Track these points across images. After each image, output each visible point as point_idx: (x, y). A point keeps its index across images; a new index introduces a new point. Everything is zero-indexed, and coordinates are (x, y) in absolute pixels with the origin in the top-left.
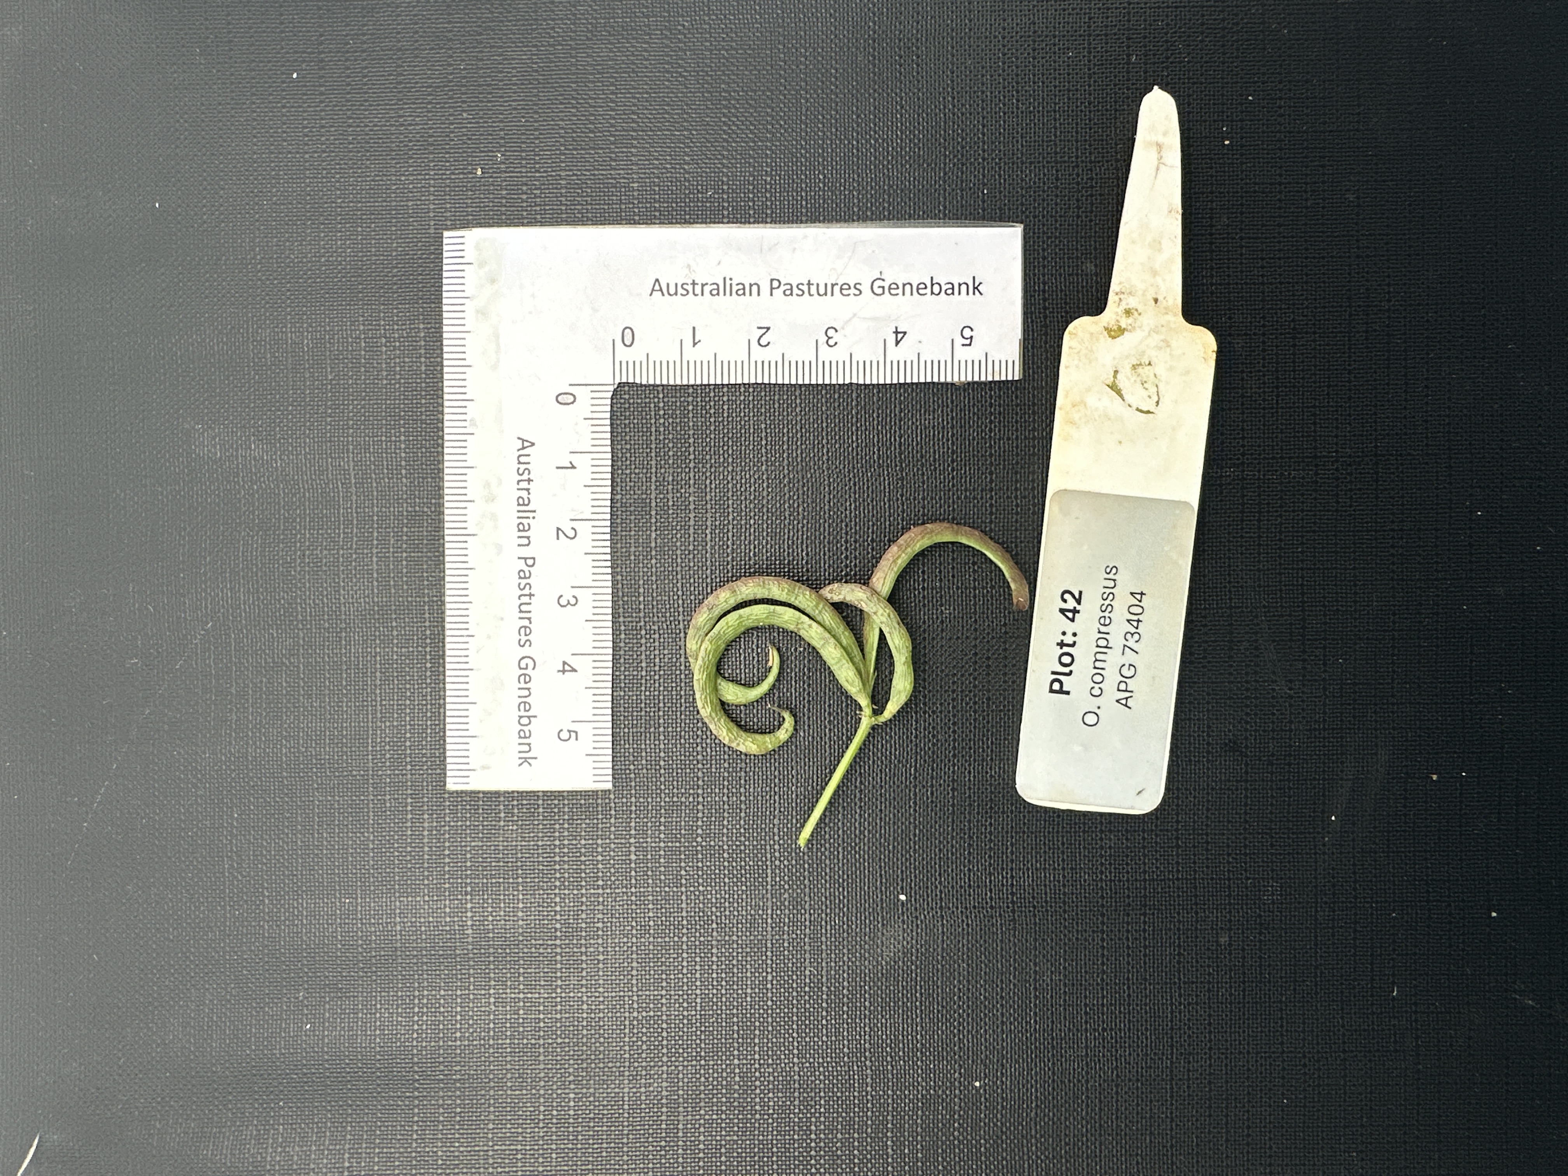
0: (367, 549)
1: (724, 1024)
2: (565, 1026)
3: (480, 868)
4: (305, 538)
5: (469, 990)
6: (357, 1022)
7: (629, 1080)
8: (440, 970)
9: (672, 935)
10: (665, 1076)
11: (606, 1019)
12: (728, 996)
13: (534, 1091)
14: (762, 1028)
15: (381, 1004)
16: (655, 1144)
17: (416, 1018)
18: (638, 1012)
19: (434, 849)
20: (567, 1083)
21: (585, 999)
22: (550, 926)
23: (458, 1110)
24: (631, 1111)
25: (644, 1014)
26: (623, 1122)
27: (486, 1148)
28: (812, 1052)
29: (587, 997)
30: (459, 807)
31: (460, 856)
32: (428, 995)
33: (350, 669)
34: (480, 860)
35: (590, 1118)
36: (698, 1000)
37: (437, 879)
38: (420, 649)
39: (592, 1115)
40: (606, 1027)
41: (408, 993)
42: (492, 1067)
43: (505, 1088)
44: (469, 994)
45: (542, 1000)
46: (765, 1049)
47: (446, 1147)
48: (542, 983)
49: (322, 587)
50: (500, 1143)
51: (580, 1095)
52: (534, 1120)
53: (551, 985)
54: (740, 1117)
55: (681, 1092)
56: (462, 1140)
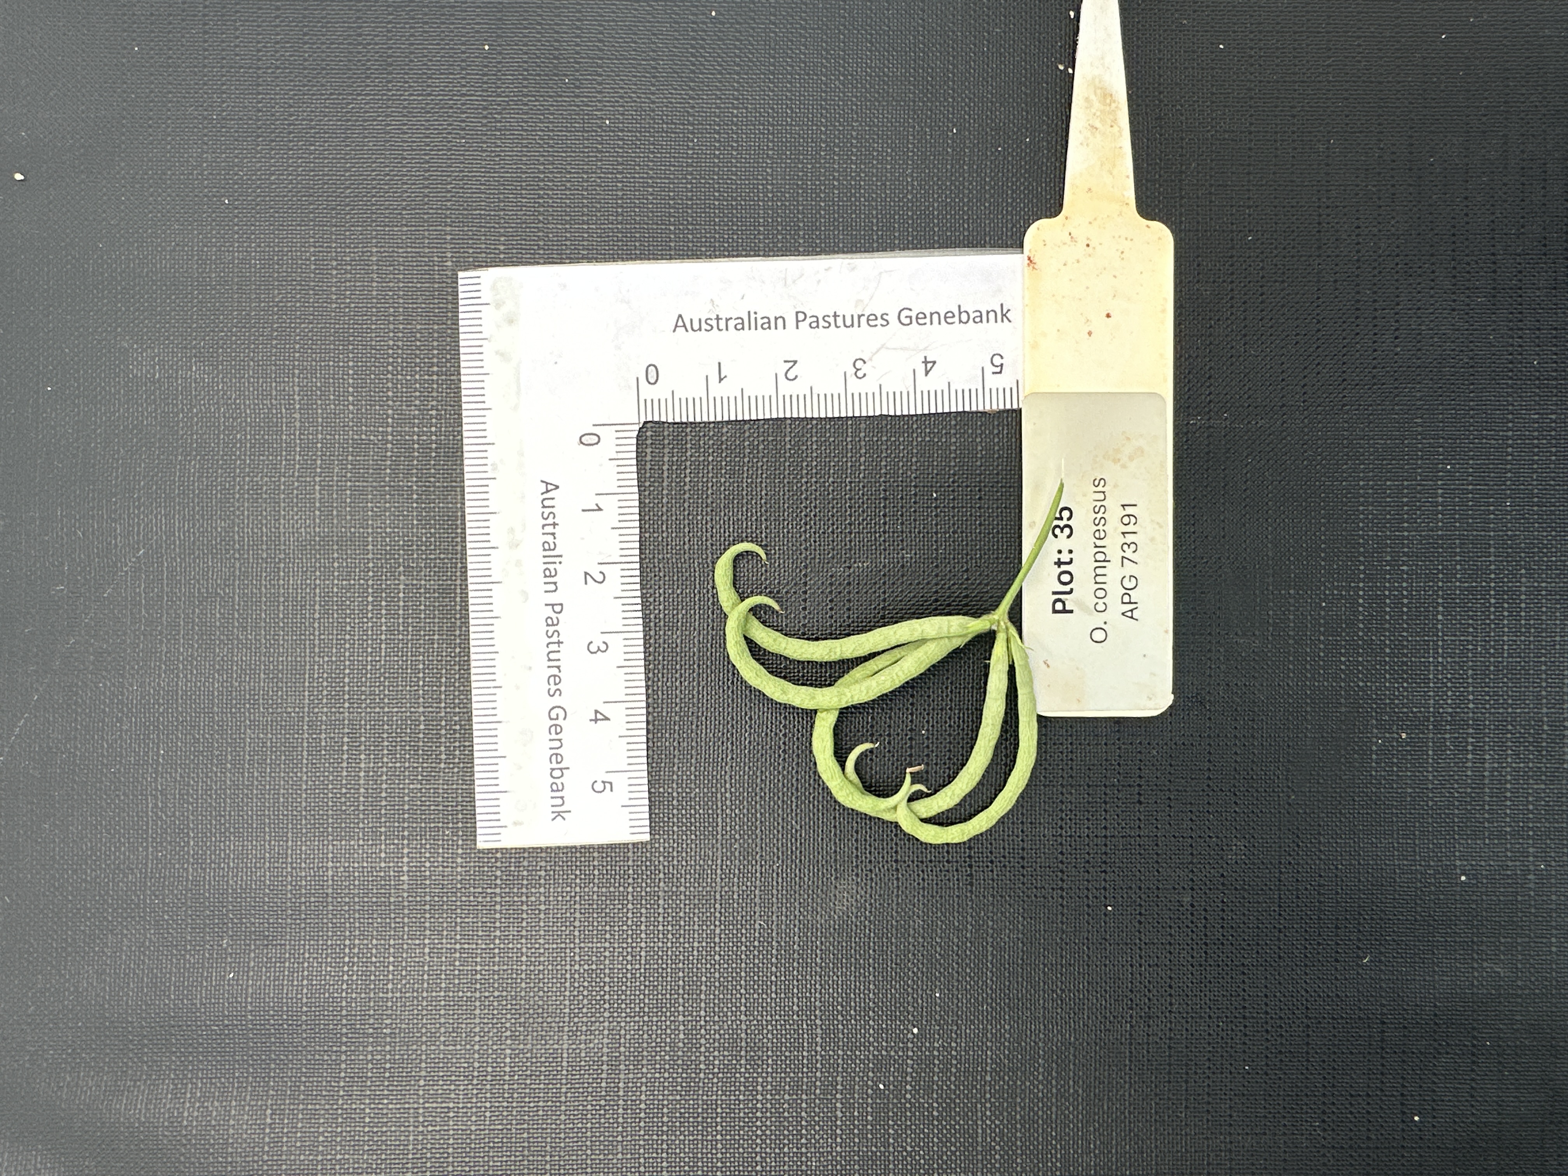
0: (310, 477)
1: (669, 979)
2: (503, 979)
3: (419, 812)
4: (245, 463)
5: (403, 940)
6: (284, 971)
7: (569, 1036)
8: (372, 918)
9: (617, 885)
10: (606, 1032)
11: (546, 972)
12: (674, 949)
13: (468, 1047)
14: (708, 984)
15: (309, 953)
16: (594, 1103)
17: (346, 969)
18: (580, 965)
19: (370, 791)
20: (503, 1038)
21: (524, 950)
22: (490, 874)
23: (388, 1066)
24: (570, 1069)
25: (586, 967)
26: (561, 1079)
27: (416, 1106)
28: (760, 1009)
29: (527, 948)
30: (398, 748)
31: (397, 799)
32: (359, 945)
33: (288, 601)
34: (419, 803)
35: (526, 1075)
36: (643, 954)
37: (372, 822)
38: (362, 582)
39: (529, 1072)
40: (546, 981)
41: (338, 942)
42: (424, 1021)
43: (438, 1043)
44: (402, 944)
45: (479, 951)
46: (712, 1005)
47: (374, 1103)
48: (480, 933)
49: (261, 515)
50: (431, 1100)
51: (517, 1052)
52: (467, 1076)
53: (489, 936)
54: (684, 1075)
55: (622, 1049)
56: (391, 1097)
